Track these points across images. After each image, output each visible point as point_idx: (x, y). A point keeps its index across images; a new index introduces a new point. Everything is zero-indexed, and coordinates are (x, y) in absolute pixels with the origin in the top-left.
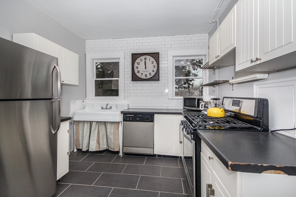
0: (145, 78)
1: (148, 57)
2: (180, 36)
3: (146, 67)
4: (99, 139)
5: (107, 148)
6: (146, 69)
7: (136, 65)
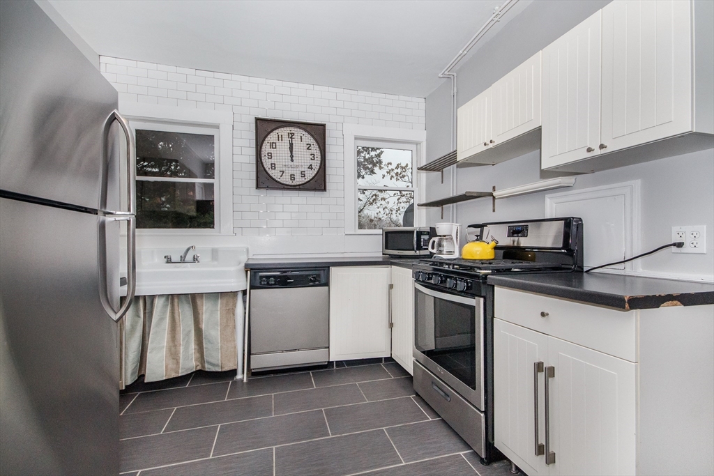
0: (290, 183)
1: (298, 133)
2: (369, 94)
3: (292, 156)
4: (175, 346)
5: (196, 366)
6: (292, 160)
7: (266, 148)
